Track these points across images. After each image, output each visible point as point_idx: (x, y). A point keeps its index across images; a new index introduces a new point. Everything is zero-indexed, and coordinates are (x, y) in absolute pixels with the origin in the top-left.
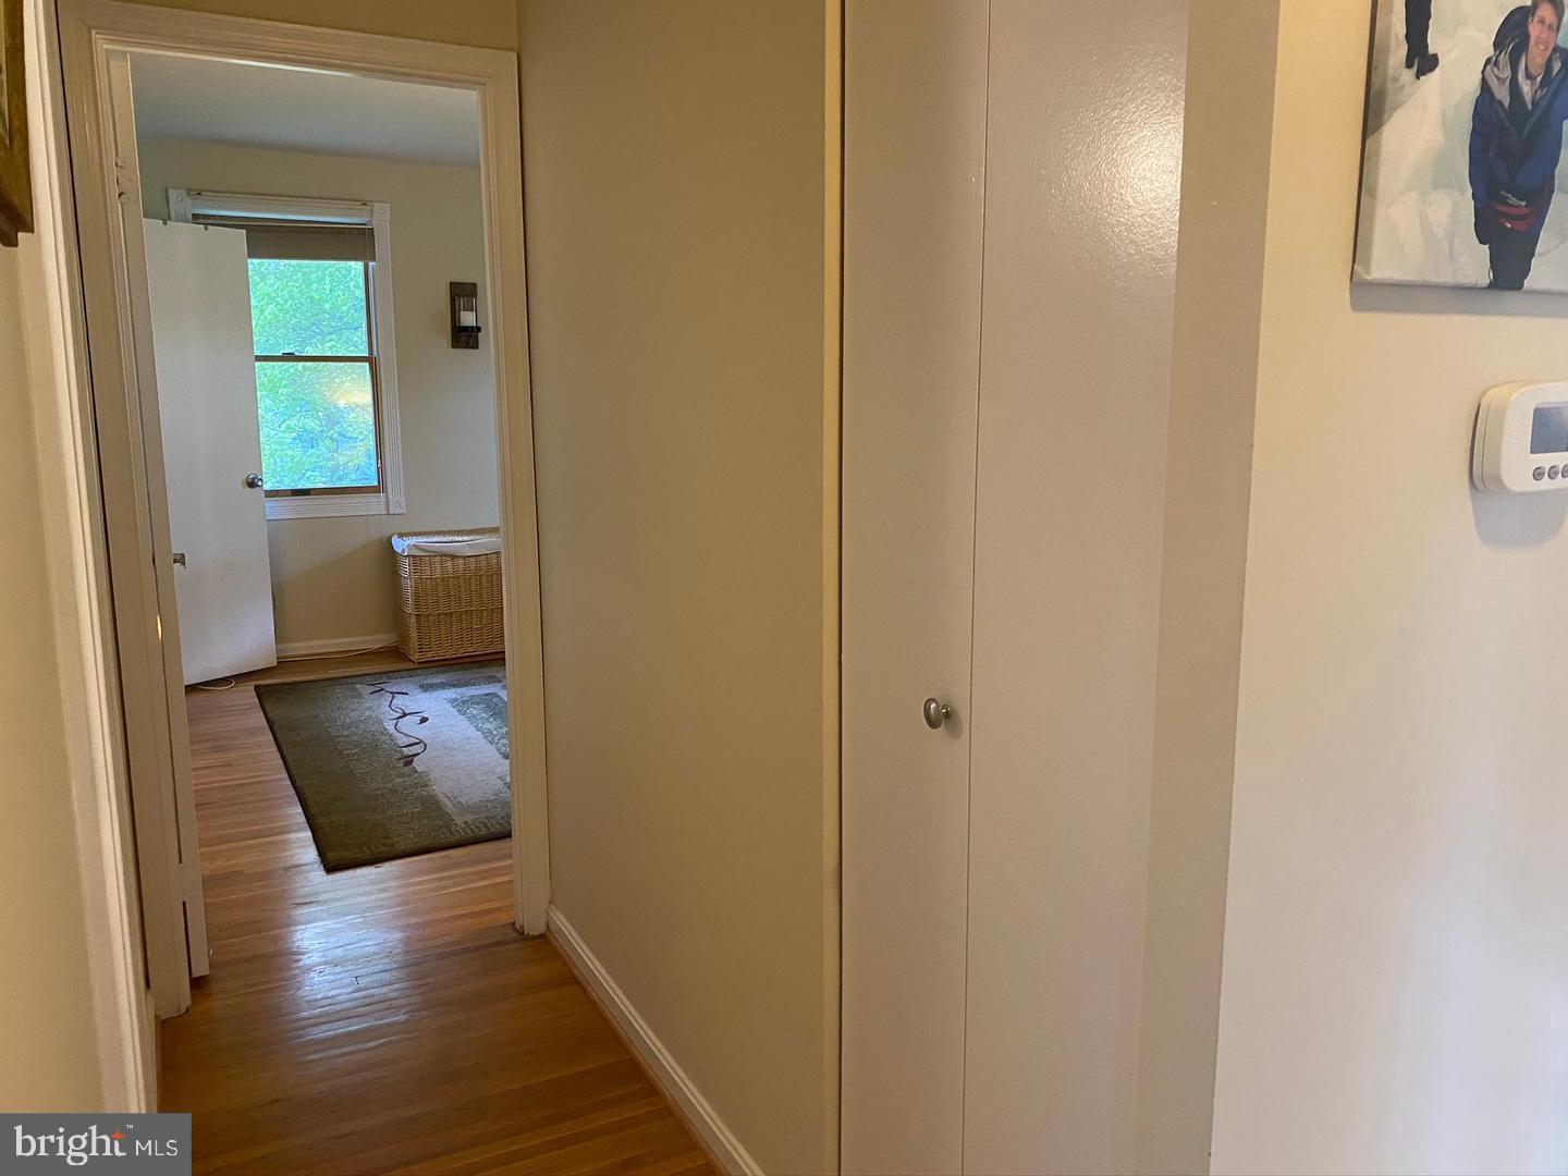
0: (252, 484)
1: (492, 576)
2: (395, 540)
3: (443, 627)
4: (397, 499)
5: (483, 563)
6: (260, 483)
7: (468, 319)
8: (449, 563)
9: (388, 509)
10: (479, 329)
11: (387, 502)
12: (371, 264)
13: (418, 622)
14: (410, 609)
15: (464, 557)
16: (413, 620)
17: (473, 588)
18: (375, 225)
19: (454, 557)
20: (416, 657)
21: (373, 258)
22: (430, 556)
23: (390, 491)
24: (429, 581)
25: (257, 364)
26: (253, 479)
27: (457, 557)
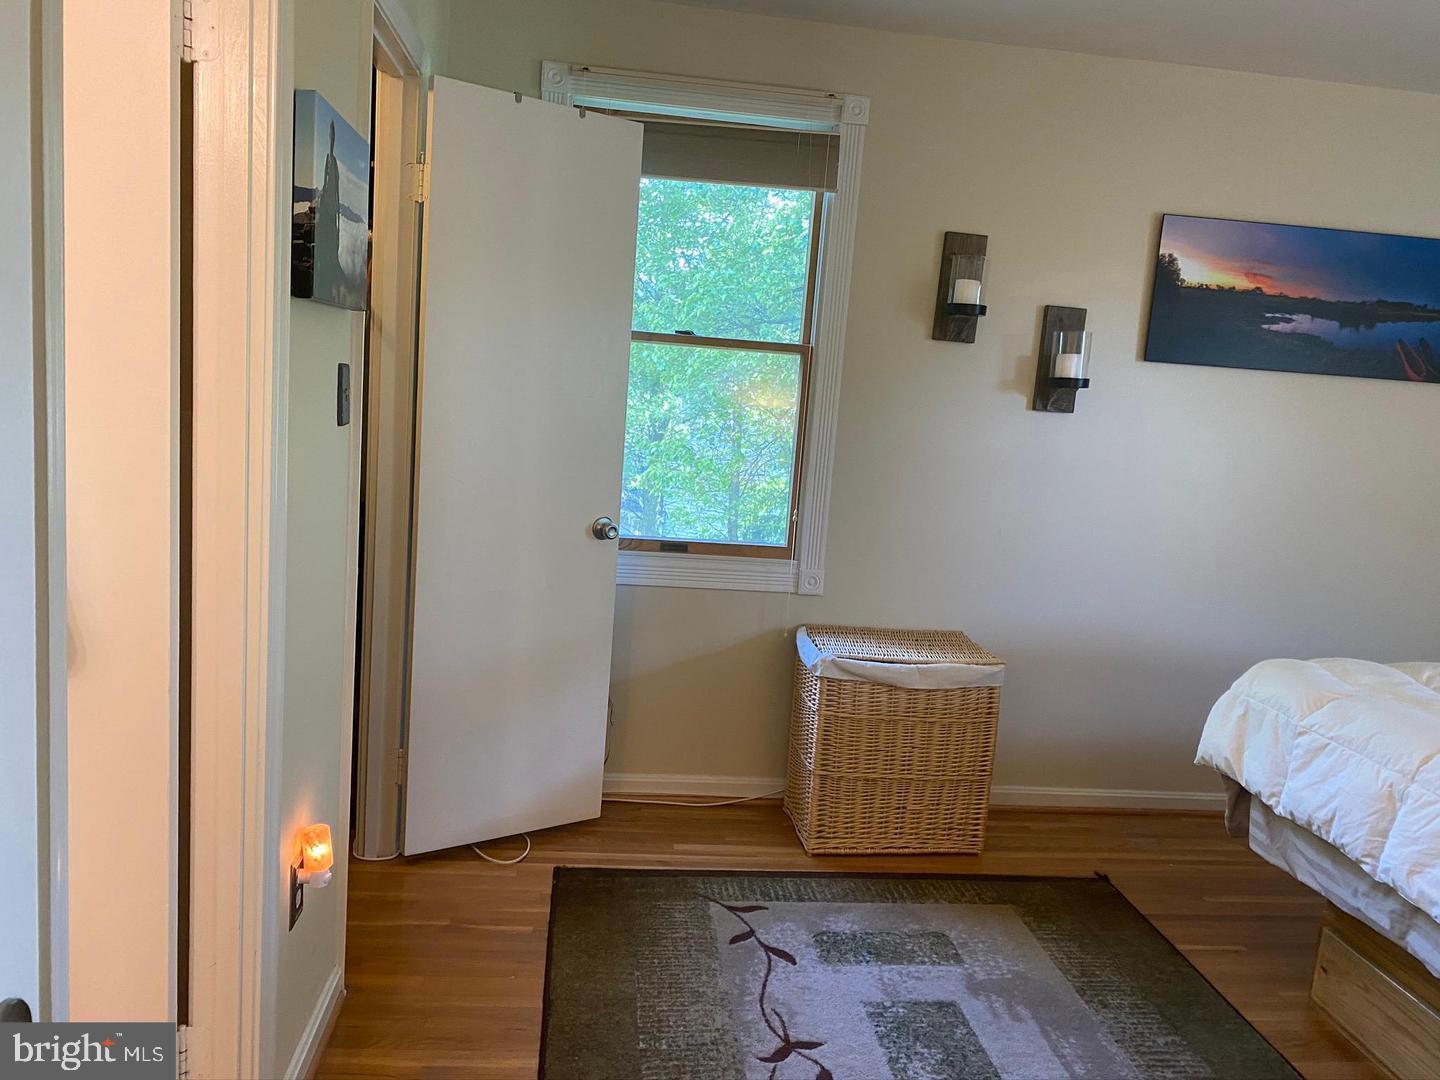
0: (600, 533)
1: (950, 725)
2: (803, 640)
3: (859, 800)
4: (812, 569)
5: (939, 703)
6: (612, 534)
7: (968, 292)
8: (884, 697)
9: (797, 584)
10: (983, 310)
11: (798, 575)
12: (827, 195)
13: (822, 788)
14: (811, 761)
15: (909, 691)
16: (813, 783)
17: (917, 742)
18: (842, 132)
19: (892, 688)
20: (811, 844)
21: (832, 187)
22: (855, 682)
23: (804, 556)
24: (847, 722)
25: (634, 345)
26: (604, 525)
27: (897, 688)
